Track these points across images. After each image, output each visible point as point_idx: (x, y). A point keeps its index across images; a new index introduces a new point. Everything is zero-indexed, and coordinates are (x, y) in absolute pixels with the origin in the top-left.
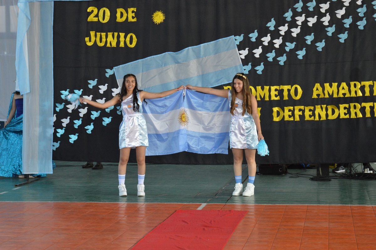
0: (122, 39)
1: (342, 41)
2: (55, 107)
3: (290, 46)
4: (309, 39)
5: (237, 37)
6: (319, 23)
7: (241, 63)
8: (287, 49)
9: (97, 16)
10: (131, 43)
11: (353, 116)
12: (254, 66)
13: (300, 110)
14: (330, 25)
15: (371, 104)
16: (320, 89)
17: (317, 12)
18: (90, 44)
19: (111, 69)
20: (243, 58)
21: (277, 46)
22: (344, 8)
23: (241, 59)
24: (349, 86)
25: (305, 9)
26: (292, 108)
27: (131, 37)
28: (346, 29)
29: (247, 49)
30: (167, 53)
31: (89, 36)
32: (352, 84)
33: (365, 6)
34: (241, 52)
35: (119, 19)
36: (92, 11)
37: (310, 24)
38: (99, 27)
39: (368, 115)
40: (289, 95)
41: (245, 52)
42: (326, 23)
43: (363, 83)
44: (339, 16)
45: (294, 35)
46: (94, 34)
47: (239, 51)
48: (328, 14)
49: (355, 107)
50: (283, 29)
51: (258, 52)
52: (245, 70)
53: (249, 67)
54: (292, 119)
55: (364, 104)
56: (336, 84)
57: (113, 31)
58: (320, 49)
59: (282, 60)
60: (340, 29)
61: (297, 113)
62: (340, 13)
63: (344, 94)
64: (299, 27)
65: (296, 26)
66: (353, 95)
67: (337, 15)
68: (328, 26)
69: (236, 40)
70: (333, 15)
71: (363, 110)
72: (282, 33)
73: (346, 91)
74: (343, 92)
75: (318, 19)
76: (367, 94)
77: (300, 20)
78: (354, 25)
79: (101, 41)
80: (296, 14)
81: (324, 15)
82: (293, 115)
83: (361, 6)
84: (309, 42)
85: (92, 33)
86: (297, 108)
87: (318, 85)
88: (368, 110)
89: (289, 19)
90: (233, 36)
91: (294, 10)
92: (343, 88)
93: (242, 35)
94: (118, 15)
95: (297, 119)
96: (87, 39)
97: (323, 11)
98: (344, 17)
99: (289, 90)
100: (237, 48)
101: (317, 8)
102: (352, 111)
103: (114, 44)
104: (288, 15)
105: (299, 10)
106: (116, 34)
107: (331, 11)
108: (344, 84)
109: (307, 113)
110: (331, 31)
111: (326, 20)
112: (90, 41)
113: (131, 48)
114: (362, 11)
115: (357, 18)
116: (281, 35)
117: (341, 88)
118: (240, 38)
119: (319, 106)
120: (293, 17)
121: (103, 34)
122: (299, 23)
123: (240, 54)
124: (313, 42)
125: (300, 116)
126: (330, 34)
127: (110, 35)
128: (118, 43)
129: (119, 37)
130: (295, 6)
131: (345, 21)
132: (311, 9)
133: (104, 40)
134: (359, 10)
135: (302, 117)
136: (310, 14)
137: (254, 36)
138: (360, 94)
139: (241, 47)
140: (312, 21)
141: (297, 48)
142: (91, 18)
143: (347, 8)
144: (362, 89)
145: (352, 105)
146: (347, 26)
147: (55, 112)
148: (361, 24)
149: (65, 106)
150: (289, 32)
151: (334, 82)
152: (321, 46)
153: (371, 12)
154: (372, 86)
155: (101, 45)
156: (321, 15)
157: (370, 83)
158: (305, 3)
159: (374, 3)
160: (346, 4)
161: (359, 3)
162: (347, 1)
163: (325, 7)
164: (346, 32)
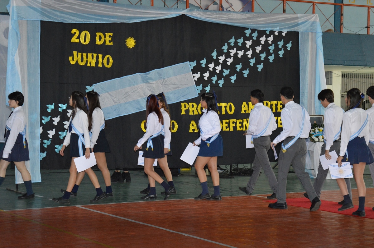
0: (100, 60)
1: (259, 70)
2: (41, 119)
3: (226, 72)
4: (239, 67)
5: (191, 63)
6: (245, 56)
7: (195, 84)
8: (224, 74)
9: (79, 37)
10: (108, 63)
12: (204, 87)
13: (233, 122)
16: (246, 106)
17: (243, 47)
18: (73, 63)
19: (91, 87)
20: (196, 80)
21: (218, 72)
22: (261, 45)
23: (195, 80)
25: (236, 43)
26: (227, 121)
27: (108, 59)
28: (262, 62)
29: (199, 73)
30: (137, 74)
31: (73, 55)
33: (273, 45)
34: (195, 75)
35: (98, 43)
36: (75, 33)
37: (239, 56)
38: (81, 48)
40: (226, 111)
41: (198, 75)
42: (249, 56)
43: (272, 102)
44: (258, 51)
45: (229, 64)
46: (76, 54)
47: (193, 74)
48: (251, 49)
50: (222, 59)
51: (206, 75)
52: (197, 90)
53: (201, 87)
54: (228, 130)
57: (93, 52)
58: (245, 76)
59: (221, 82)
60: (258, 62)
61: (232, 125)
62: (259, 49)
64: (232, 58)
65: (230, 57)
67: (257, 50)
69: (190, 65)
70: (254, 50)
72: (221, 62)
75: (245, 52)
76: (274, 110)
77: (233, 52)
78: (266, 59)
79: (82, 61)
80: (230, 48)
81: (248, 50)
82: (229, 126)
83: (271, 45)
84: (238, 70)
85: (75, 53)
86: (231, 121)
87: (244, 103)
89: (225, 51)
90: (188, 62)
91: (229, 44)
93: (195, 61)
94: (97, 39)
95: (232, 129)
96: (71, 58)
97: (248, 46)
99: (225, 107)
100: (191, 72)
101: (244, 44)
103: (93, 65)
104: (225, 48)
105: (232, 44)
106: (95, 55)
107: (253, 47)
109: (238, 125)
110: (253, 62)
111: (250, 53)
112: (73, 60)
113: (108, 68)
114: (272, 48)
115: (269, 54)
116: (220, 63)
118: (194, 64)
119: (246, 119)
120: (228, 50)
121: (85, 55)
122: (232, 55)
123: (194, 77)
124: (242, 70)
125: (233, 127)
126: (252, 64)
127: (90, 55)
128: (97, 63)
129: (97, 58)
130: (229, 41)
131: (262, 55)
132: (240, 44)
133: (85, 60)
134: (270, 48)
135: (235, 128)
136: (239, 49)
137: (203, 62)
139: (194, 71)
140: (241, 53)
141: (231, 74)
142: (74, 40)
143: (263, 46)
146: (262, 59)
148: (272, 58)
149: (51, 119)
150: (225, 61)
152: (246, 73)
153: (277, 49)
154: (276, 105)
155: (82, 64)
156: (247, 50)
157: (275, 102)
158: (236, 39)
159: (279, 43)
160: (262, 42)
161: (270, 42)
162: (263, 39)
163: (249, 43)
164: (262, 64)
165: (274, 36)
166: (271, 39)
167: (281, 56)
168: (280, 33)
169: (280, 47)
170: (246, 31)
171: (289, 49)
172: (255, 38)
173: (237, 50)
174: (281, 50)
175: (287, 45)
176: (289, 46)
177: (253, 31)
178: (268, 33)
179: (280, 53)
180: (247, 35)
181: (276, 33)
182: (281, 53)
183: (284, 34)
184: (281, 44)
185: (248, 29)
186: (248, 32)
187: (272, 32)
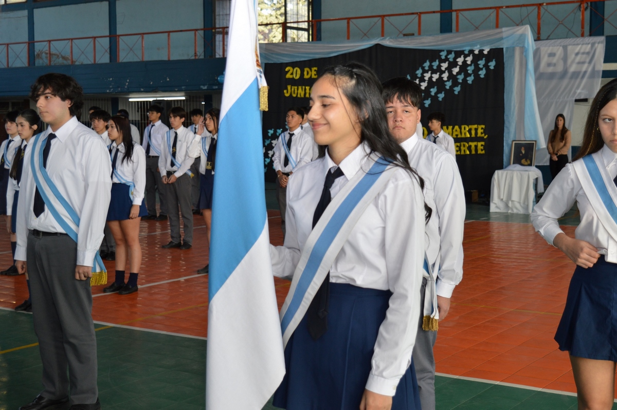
1: (456, 93)
4: (433, 91)
6: (440, 78)
9: (292, 74)
11: (462, 153)
14: (448, 80)
15: (475, 143)
17: (439, 70)
18: (287, 95)
22: (458, 67)
24: (460, 128)
25: (431, 67)
28: (459, 83)
31: (287, 89)
32: (463, 127)
33: (473, 64)
35: (306, 76)
36: (289, 70)
37: (434, 80)
38: (294, 82)
39: (473, 152)
42: (445, 79)
43: (470, 126)
44: (454, 73)
45: (423, 88)
48: (447, 71)
49: (464, 146)
55: (470, 143)
56: (451, 127)
57: (302, 85)
58: (440, 99)
60: (456, 83)
62: (456, 70)
63: (457, 135)
64: (426, 82)
65: (424, 81)
66: (463, 136)
68: (446, 81)
70: (450, 72)
71: (469, 148)
73: (458, 133)
74: (457, 133)
75: (440, 75)
76: (473, 135)
77: (427, 76)
78: (465, 80)
79: (294, 93)
80: (425, 71)
81: (444, 72)
83: (471, 65)
84: (433, 94)
85: (289, 87)
88: (473, 147)
89: (419, 75)
91: (423, 68)
92: (456, 131)
94: (305, 73)
96: (285, 91)
97: (443, 69)
98: (458, 73)
101: (439, 66)
102: (462, 148)
103: (302, 96)
104: (419, 72)
105: (427, 68)
106: (304, 87)
107: (449, 69)
108: (457, 127)
110: (448, 85)
111: (445, 76)
112: (287, 92)
114: (470, 69)
115: (467, 75)
117: (454, 130)
120: (422, 74)
121: (296, 87)
122: (426, 78)
124: (436, 93)
126: (448, 87)
127: (300, 87)
128: (305, 94)
129: (305, 89)
130: (424, 65)
131: (459, 77)
132: (435, 68)
133: (296, 92)
134: (469, 68)
136: (434, 72)
138: (468, 135)
140: (435, 77)
142: (288, 76)
143: (461, 67)
144: (470, 131)
145: (462, 143)
146: (460, 81)
147: (264, 146)
148: (470, 80)
149: (271, 141)
151: (450, 125)
152: (441, 96)
153: (477, 69)
154: (476, 130)
155: (294, 95)
156: (442, 72)
157: (475, 126)
158: (431, 62)
159: (479, 62)
160: (460, 63)
161: (469, 62)
162: (460, 60)
163: (444, 66)
164: (460, 86)
165: (474, 55)
166: (469, 59)
167: (482, 76)
168: (481, 51)
169: (481, 66)
170: (441, 54)
171: (492, 68)
172: (451, 60)
173: (432, 74)
174: (482, 69)
175: (489, 64)
176: (492, 65)
177: (449, 52)
178: (466, 52)
179: (480, 73)
180: (443, 57)
181: (476, 52)
182: (482, 73)
183: (485, 52)
184: (481, 63)
185: (443, 51)
186: (443, 55)
187: (471, 52)
